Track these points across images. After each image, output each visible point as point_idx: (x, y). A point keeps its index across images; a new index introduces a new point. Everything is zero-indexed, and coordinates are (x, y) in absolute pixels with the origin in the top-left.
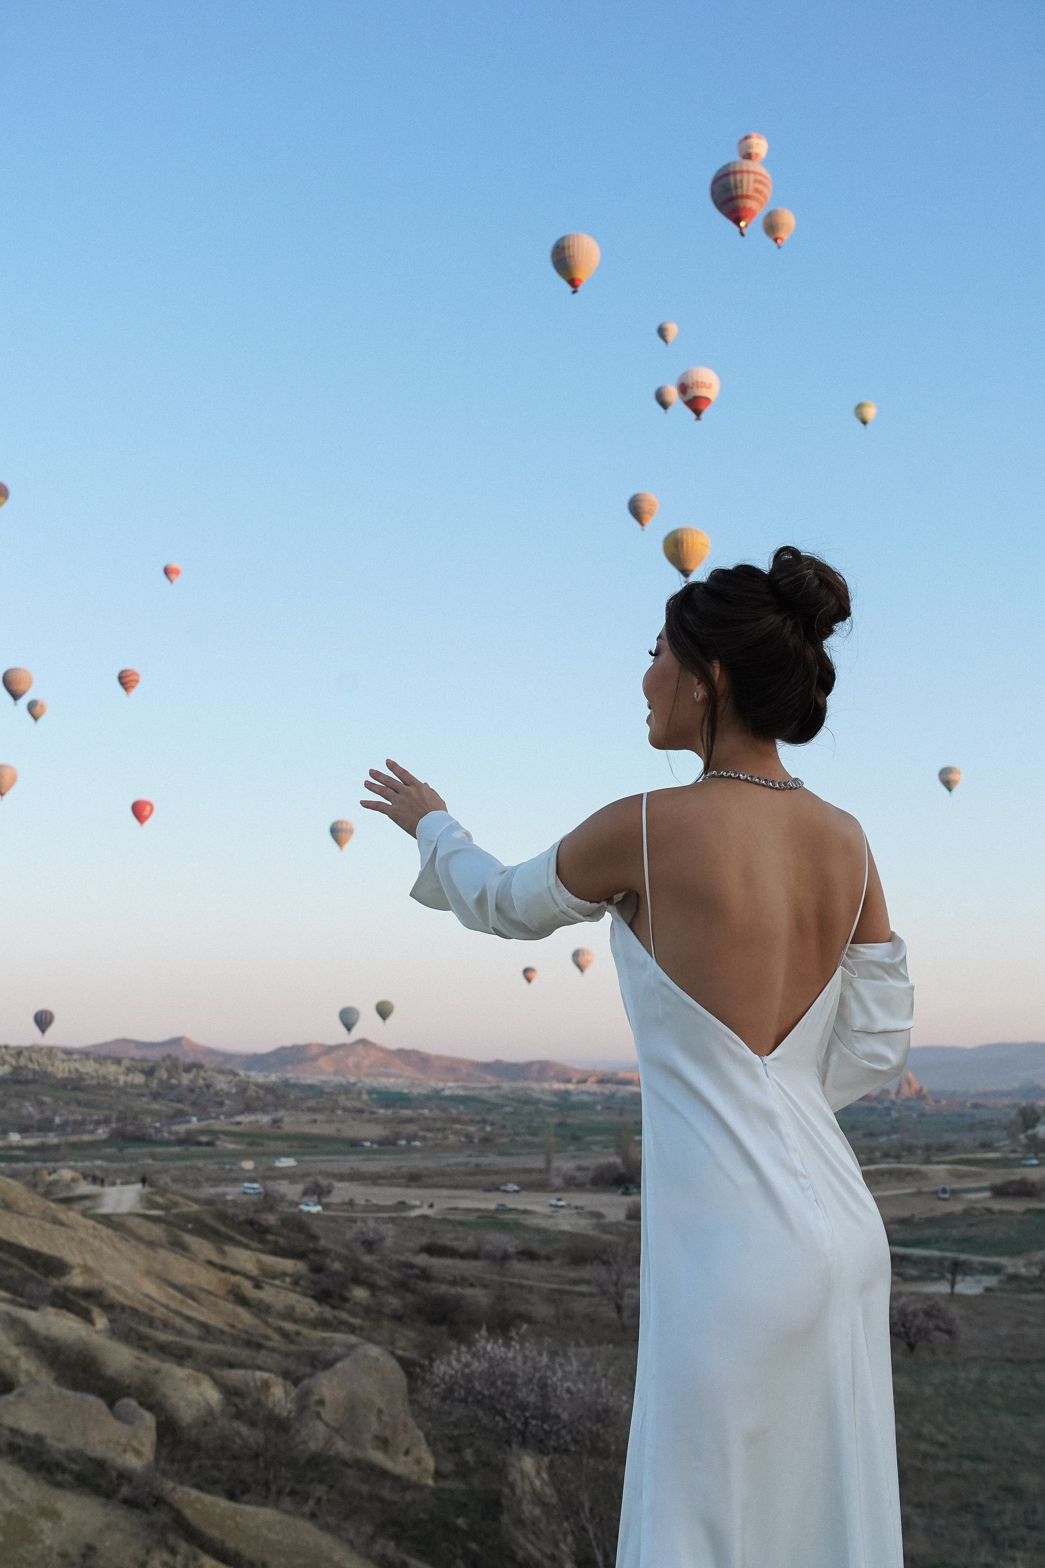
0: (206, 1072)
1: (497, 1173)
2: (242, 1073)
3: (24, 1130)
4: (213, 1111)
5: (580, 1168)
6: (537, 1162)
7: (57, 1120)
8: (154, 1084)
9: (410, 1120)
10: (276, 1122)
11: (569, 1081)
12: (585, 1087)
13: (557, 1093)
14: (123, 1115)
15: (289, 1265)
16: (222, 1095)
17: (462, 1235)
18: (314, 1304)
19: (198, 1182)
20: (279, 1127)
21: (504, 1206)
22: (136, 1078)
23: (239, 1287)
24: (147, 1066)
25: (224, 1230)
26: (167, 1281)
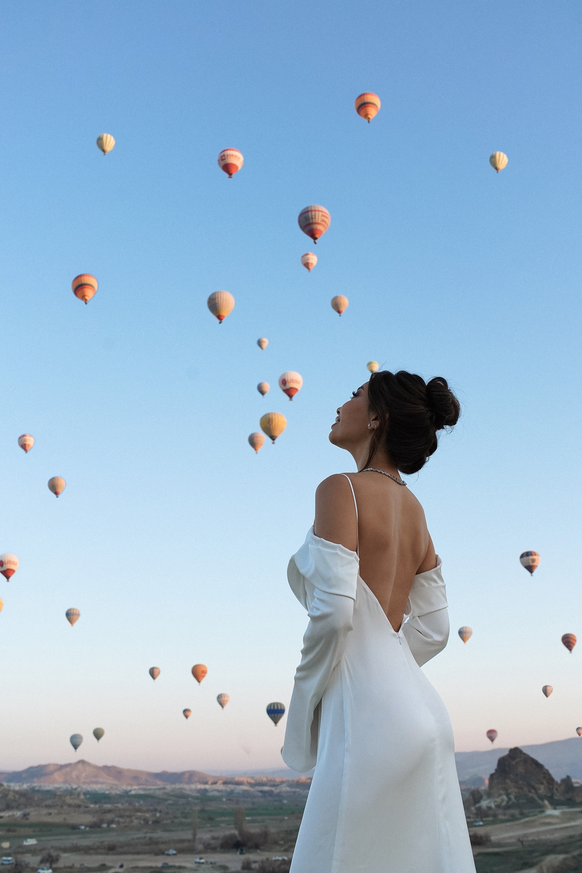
2: (5, 784)
5: (214, 838)
6: (187, 835)
9: (110, 811)
10: (25, 815)
11: (206, 783)
12: (215, 787)
13: (199, 791)
20: (27, 819)
21: (167, 864)
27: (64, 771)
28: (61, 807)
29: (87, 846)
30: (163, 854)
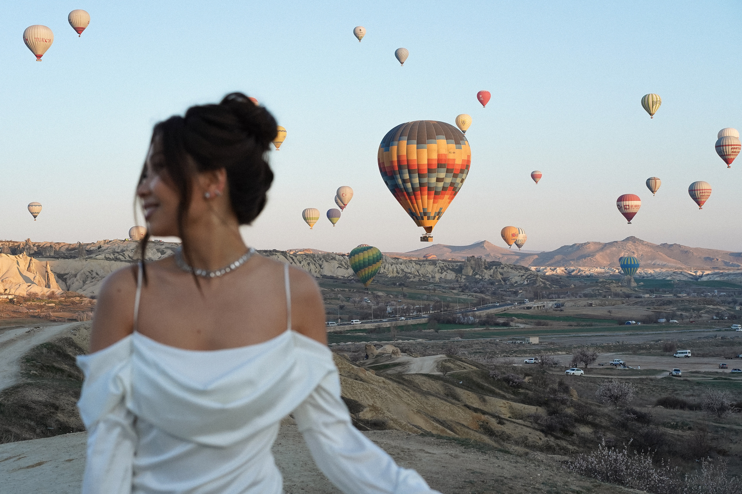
0: (503, 268)
2: (533, 268)
3: (364, 317)
4: (508, 299)
7: (389, 309)
8: (462, 279)
9: (669, 302)
10: (558, 306)
14: (438, 304)
15: (532, 409)
16: (516, 287)
17: (697, 392)
18: (542, 435)
19: (495, 353)
20: (561, 310)
21: (739, 370)
22: (448, 275)
23: (487, 423)
24: (457, 266)
25: (486, 385)
26: (433, 417)
27: (608, 251)
28: (605, 297)
29: (637, 344)
30: (737, 357)
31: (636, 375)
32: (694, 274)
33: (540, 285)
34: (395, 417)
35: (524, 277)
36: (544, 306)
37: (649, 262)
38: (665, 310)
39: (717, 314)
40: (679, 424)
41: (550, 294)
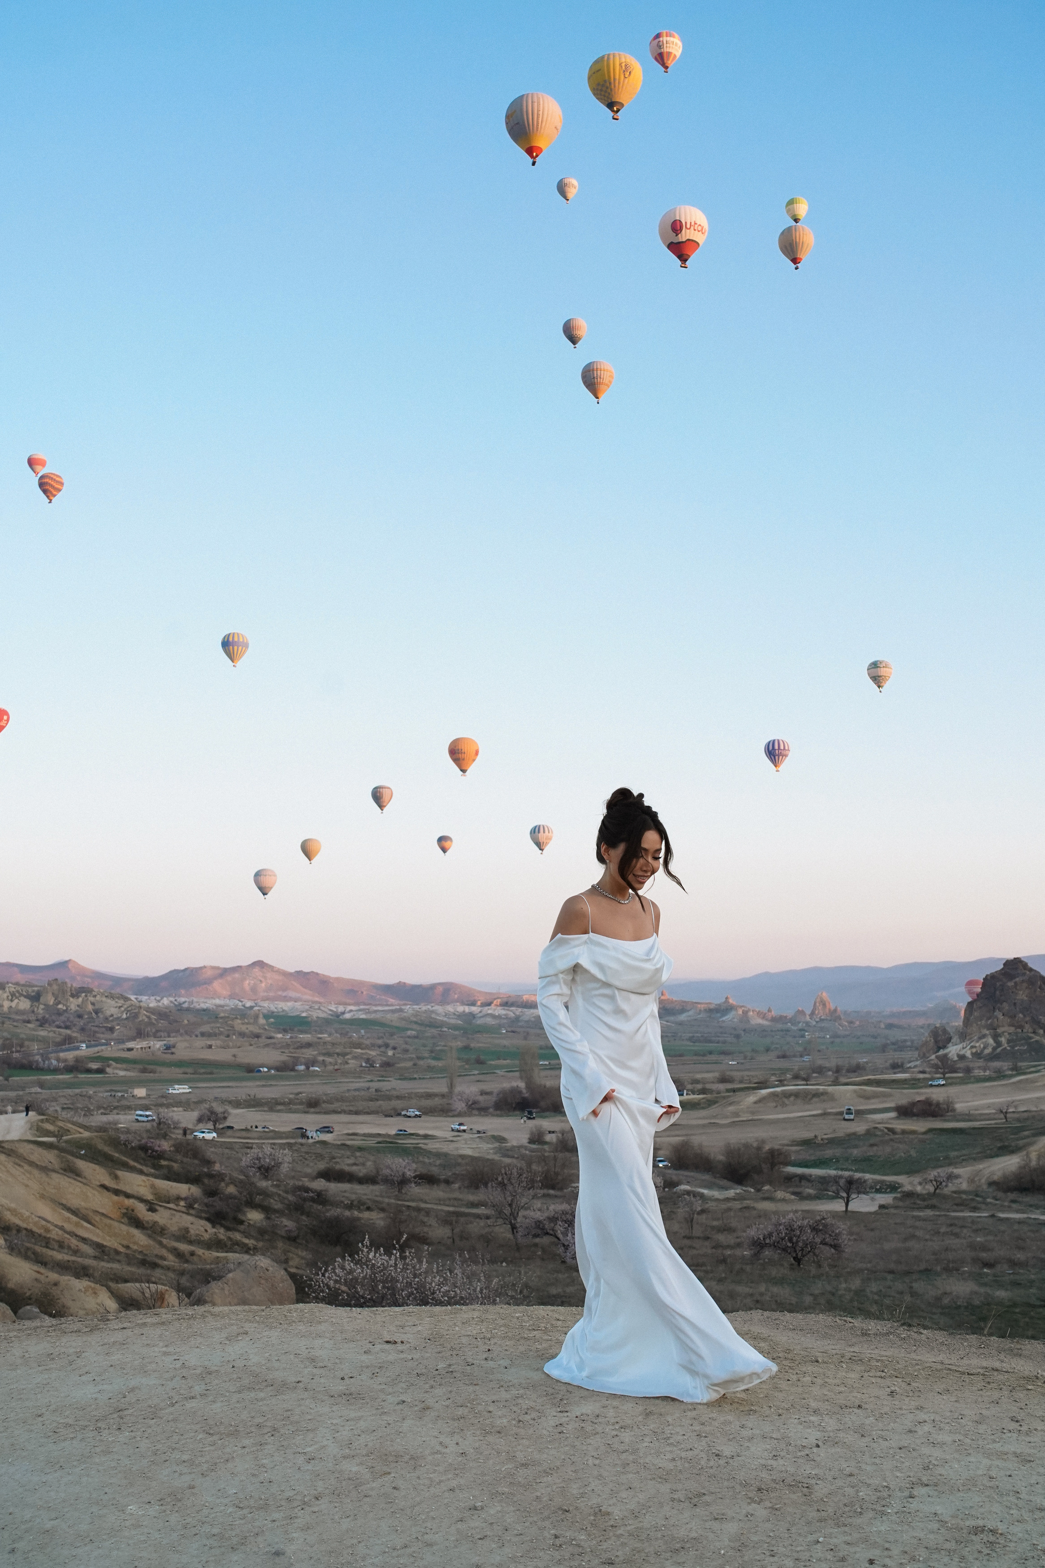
0: (95, 996)
1: (398, 1098)
2: (133, 997)
4: (103, 1037)
5: (483, 1093)
6: (440, 1086)
8: (40, 1010)
9: (309, 1045)
10: (168, 1048)
11: (473, 1004)
12: (489, 1010)
13: (460, 1016)
14: (8, 1042)
15: (183, 1189)
16: (112, 1021)
17: (361, 1160)
18: (208, 1226)
19: (89, 1110)
20: (172, 1053)
21: (405, 1131)
22: (21, 1003)
23: (133, 1210)
24: (33, 991)
25: (117, 1155)
26: (62, 1204)
27: (229, 978)
28: (228, 1036)
29: (273, 1098)
30: (399, 1114)
31: (281, 1138)
32: (335, 1010)
33: (143, 1020)
34: (13, 1205)
35: (123, 1009)
36: (150, 1047)
37: (280, 993)
38: (302, 1054)
39: (368, 1060)
40: (355, 1203)
41: (157, 1031)
